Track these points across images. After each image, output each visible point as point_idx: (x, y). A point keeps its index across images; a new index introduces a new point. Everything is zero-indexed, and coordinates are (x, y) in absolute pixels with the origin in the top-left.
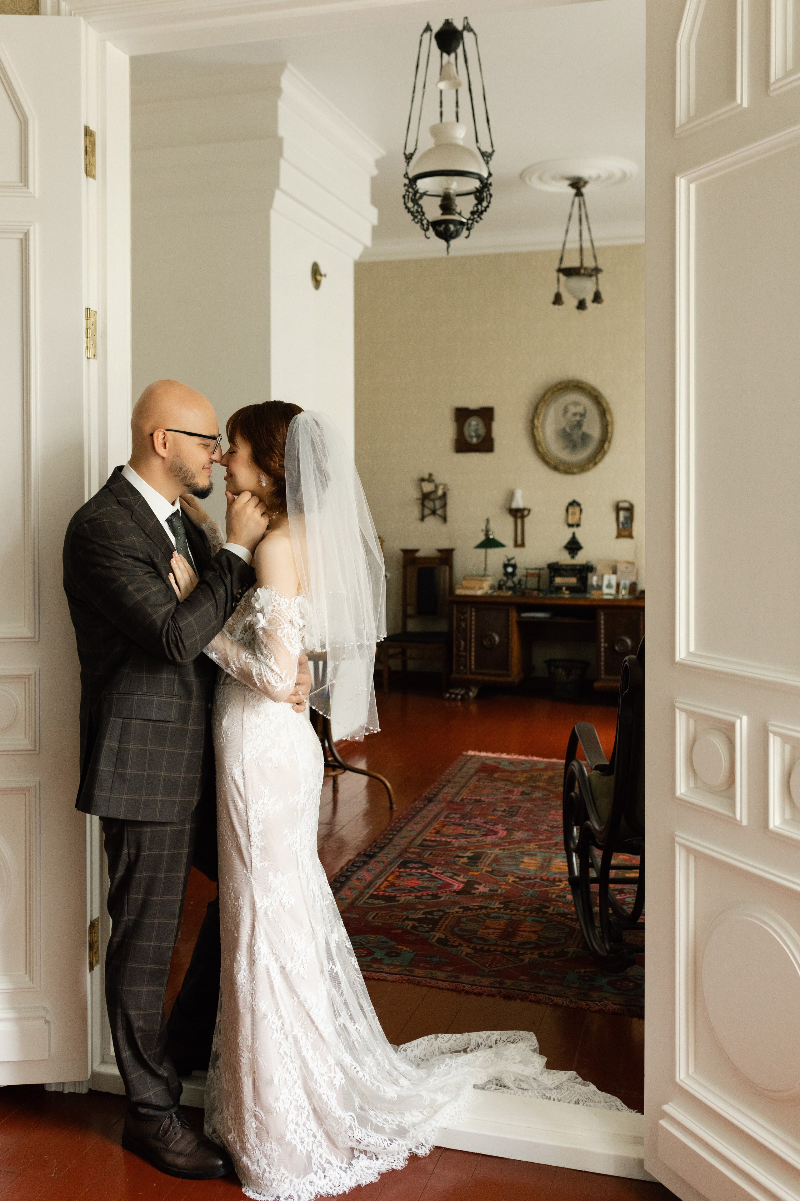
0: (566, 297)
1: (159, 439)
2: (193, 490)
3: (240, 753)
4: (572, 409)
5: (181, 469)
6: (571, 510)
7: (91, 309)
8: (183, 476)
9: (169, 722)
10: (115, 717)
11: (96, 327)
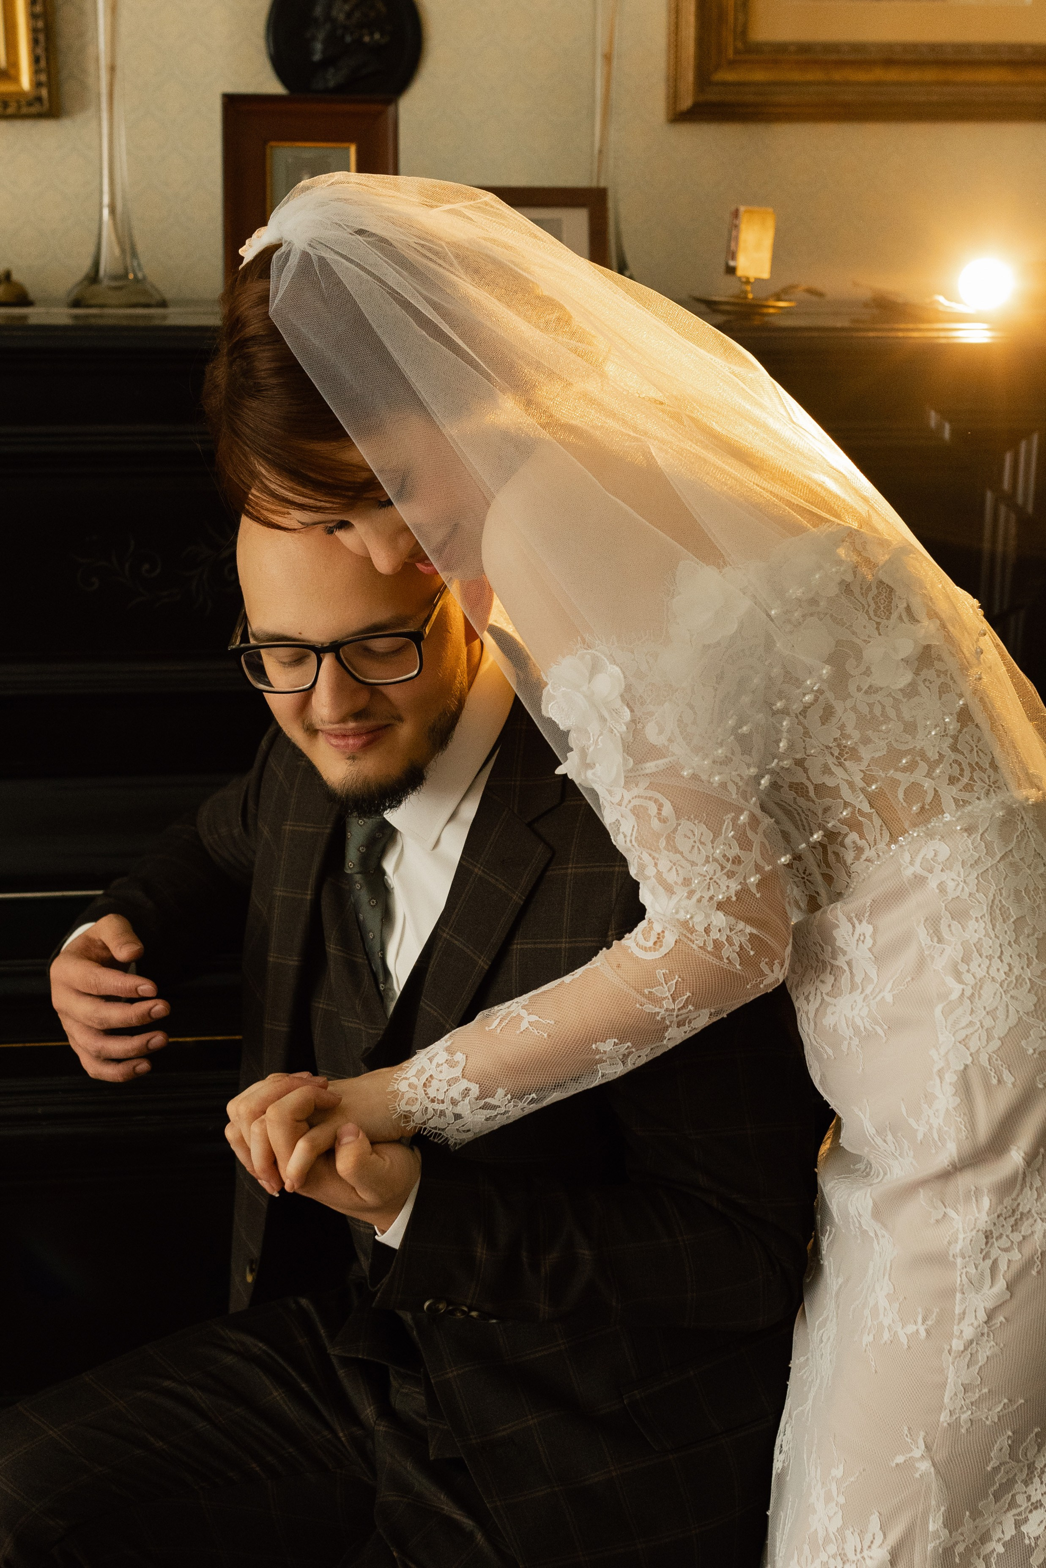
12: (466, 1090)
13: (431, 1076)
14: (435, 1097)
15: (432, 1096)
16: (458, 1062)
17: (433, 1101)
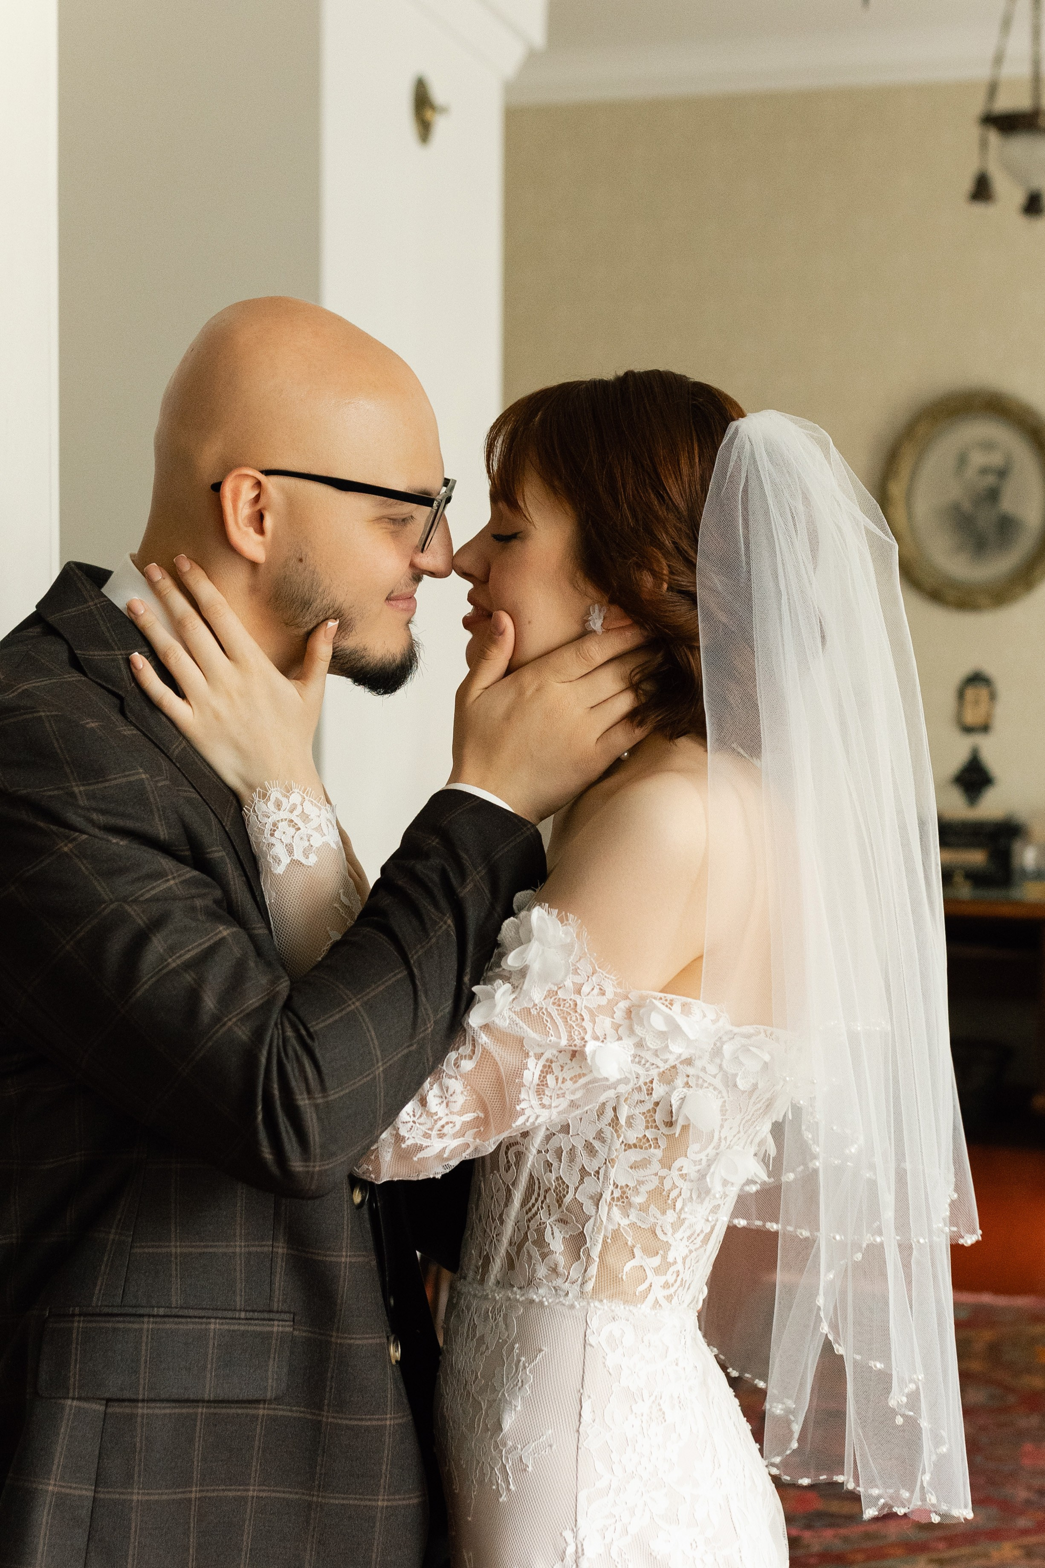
0: (1001, 183)
1: (241, 503)
2: (353, 668)
4: (978, 459)
5: (307, 604)
6: (970, 693)
9: (258, 1401)
10: (79, 1399)
12: (279, 861)
13: (299, 829)
14: (277, 828)
15: (280, 825)
16: (307, 858)
17: (274, 825)
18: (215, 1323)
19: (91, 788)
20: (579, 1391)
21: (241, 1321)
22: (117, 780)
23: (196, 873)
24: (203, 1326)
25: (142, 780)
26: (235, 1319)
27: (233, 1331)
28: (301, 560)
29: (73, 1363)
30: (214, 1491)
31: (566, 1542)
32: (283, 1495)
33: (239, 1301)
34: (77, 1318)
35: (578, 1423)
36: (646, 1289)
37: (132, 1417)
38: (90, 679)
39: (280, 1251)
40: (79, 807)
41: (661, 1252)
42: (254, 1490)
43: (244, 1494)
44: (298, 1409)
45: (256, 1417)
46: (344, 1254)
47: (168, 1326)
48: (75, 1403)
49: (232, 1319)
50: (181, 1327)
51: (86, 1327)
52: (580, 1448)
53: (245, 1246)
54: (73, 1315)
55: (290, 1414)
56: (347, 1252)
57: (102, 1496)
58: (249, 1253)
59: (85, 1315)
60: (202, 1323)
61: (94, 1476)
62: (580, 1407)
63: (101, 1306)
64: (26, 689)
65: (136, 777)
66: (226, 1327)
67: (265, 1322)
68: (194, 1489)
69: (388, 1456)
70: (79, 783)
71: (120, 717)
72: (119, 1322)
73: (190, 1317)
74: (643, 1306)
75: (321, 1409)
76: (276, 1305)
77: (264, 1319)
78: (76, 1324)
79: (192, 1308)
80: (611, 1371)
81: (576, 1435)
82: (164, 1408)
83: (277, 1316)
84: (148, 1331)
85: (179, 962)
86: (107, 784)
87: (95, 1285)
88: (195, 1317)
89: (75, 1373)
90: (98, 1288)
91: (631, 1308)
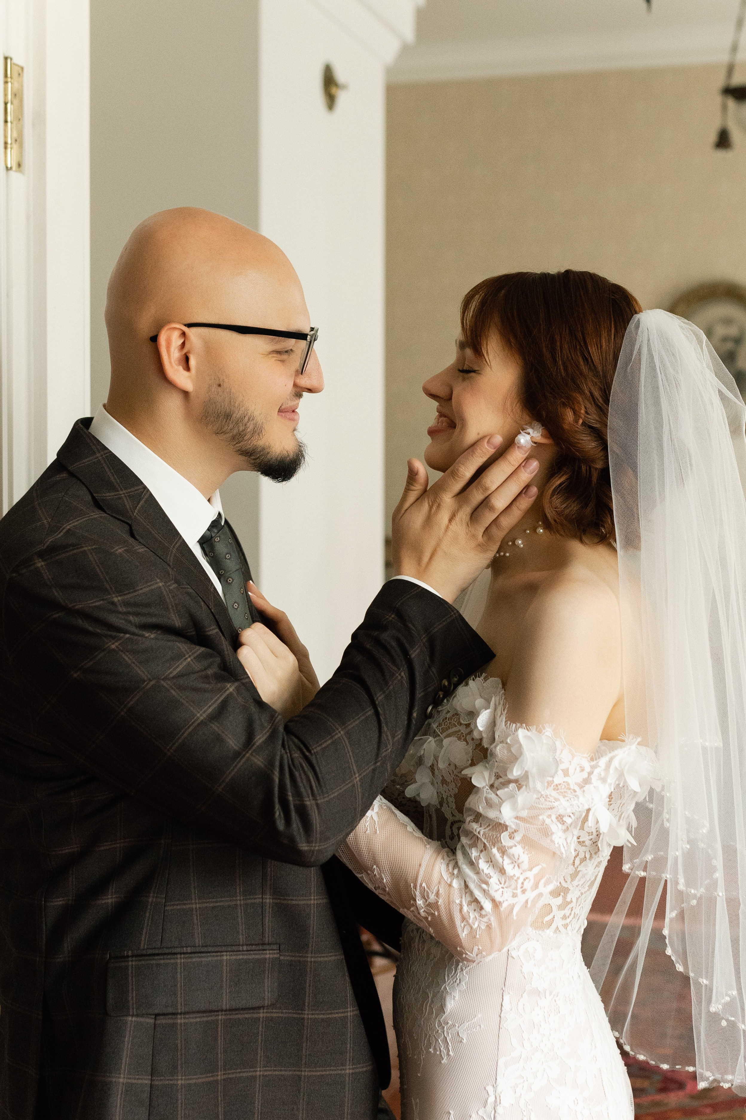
1: (172, 349)
2: (260, 464)
3: (490, 1089)
5: (228, 416)
7: (15, 61)
8: (235, 431)
9: (259, 1008)
10: (137, 1016)
11: (21, 101)
18: (227, 955)
19: (126, 597)
20: (502, 989)
21: (244, 953)
22: (143, 590)
23: (202, 649)
24: (219, 958)
25: (160, 587)
26: (240, 951)
27: (240, 959)
28: (220, 385)
29: (130, 991)
30: (233, 1073)
31: (488, 1094)
32: (280, 1073)
33: (241, 939)
34: (130, 959)
35: (500, 1011)
36: (551, 920)
37: (174, 1025)
38: (109, 514)
39: (268, 901)
40: (120, 613)
41: (562, 894)
42: (260, 1071)
43: (254, 1074)
44: (287, 1011)
45: (258, 1019)
46: (312, 898)
47: (194, 960)
48: (134, 1019)
49: (238, 951)
50: (203, 959)
51: (138, 965)
52: (501, 1028)
53: (243, 899)
54: (128, 956)
55: (281, 1015)
56: (314, 896)
57: (157, 1083)
58: (246, 904)
59: (137, 956)
60: (217, 956)
61: (149, 1069)
62: (502, 999)
63: (147, 948)
64: (69, 529)
65: (156, 586)
66: (234, 957)
67: (260, 952)
68: (219, 1073)
69: (350, 1037)
70: (117, 595)
71: (133, 540)
72: (161, 959)
73: (209, 952)
74: (548, 931)
75: (303, 1009)
76: (267, 940)
77: (259, 950)
78: (130, 963)
79: (210, 946)
80: (526, 976)
81: (499, 1018)
82: (196, 1018)
83: (267, 947)
84: (181, 964)
85: (205, 715)
86: (135, 594)
87: (141, 934)
88: (213, 952)
89: (133, 997)
90: (143, 936)
91: (540, 932)
